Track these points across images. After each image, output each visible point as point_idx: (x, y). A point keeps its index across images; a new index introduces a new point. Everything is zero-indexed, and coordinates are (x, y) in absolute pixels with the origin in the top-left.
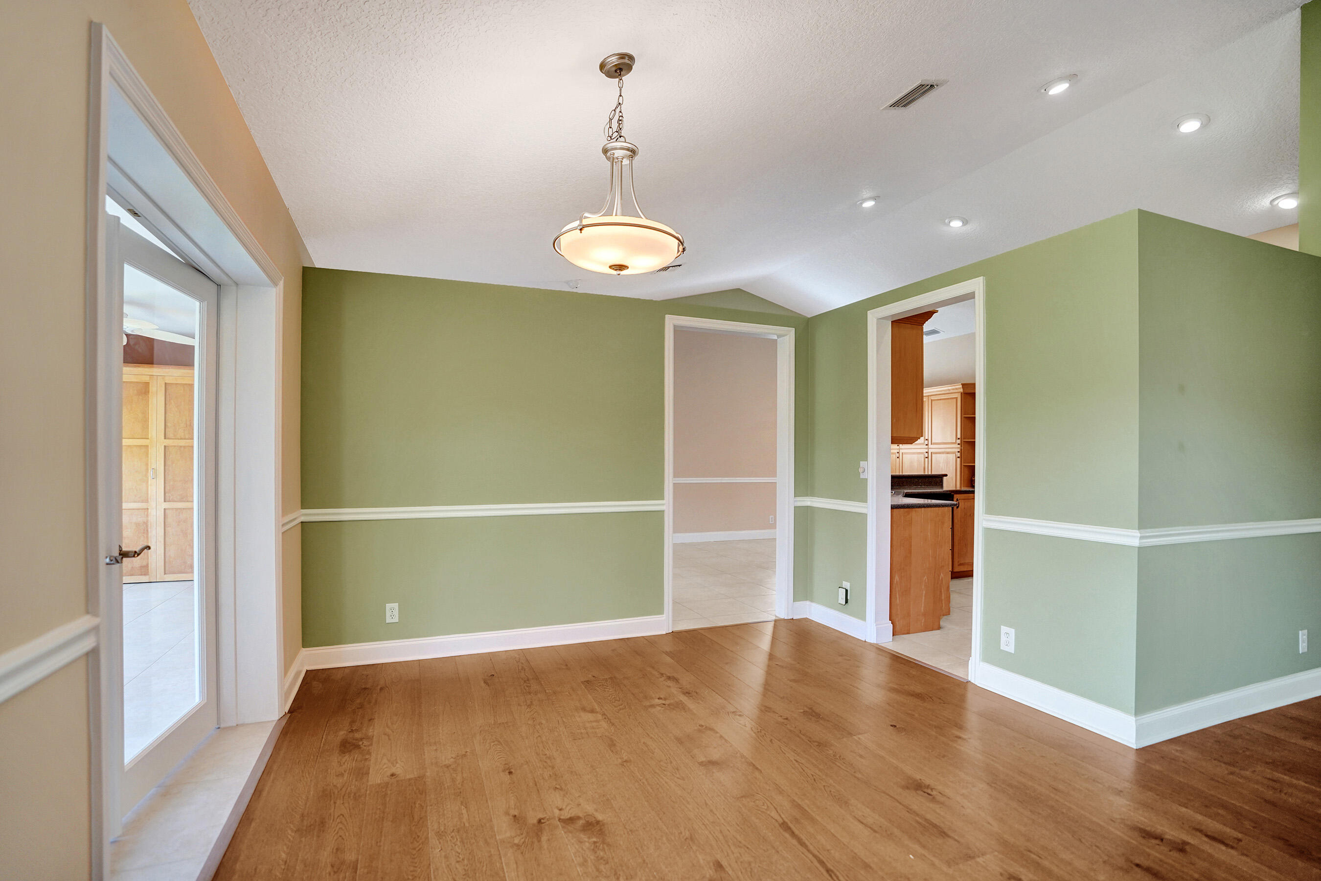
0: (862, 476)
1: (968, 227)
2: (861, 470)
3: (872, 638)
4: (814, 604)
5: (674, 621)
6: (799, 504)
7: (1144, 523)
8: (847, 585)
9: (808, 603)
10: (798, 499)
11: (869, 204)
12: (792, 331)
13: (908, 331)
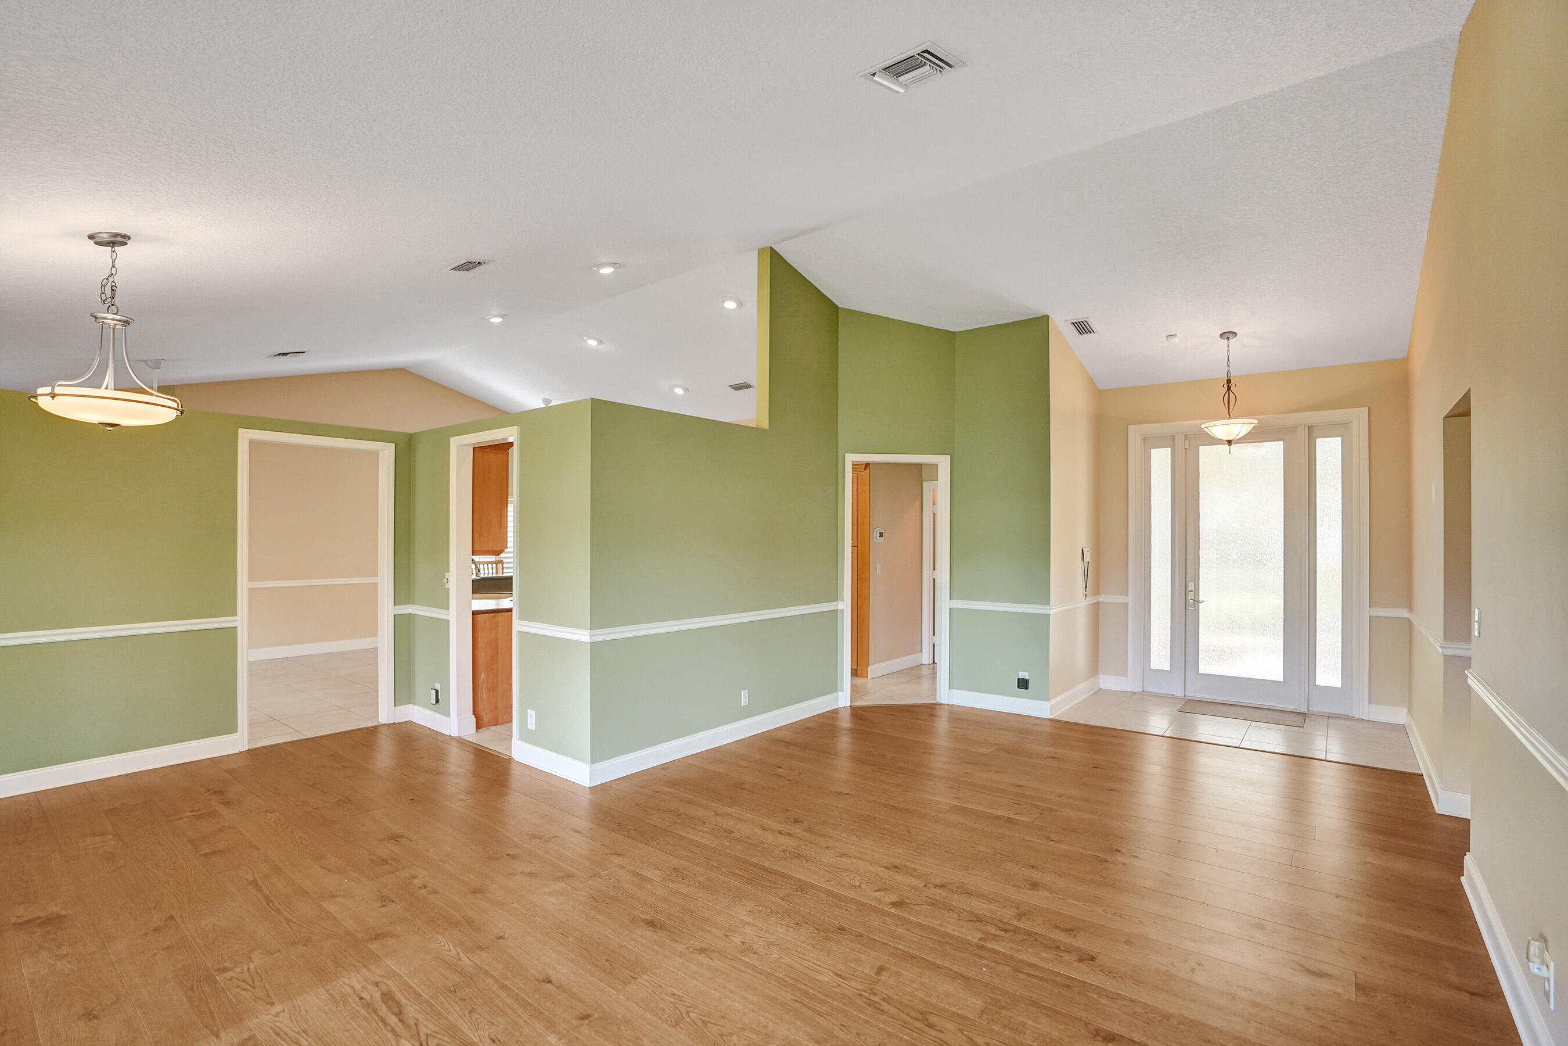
0: (447, 587)
1: (601, 347)
2: (445, 581)
3: (454, 732)
4: (416, 707)
5: (250, 741)
6: (398, 612)
7: (594, 626)
8: (438, 686)
9: (411, 706)
10: (397, 607)
11: (497, 320)
12: (392, 447)
13: (492, 457)
